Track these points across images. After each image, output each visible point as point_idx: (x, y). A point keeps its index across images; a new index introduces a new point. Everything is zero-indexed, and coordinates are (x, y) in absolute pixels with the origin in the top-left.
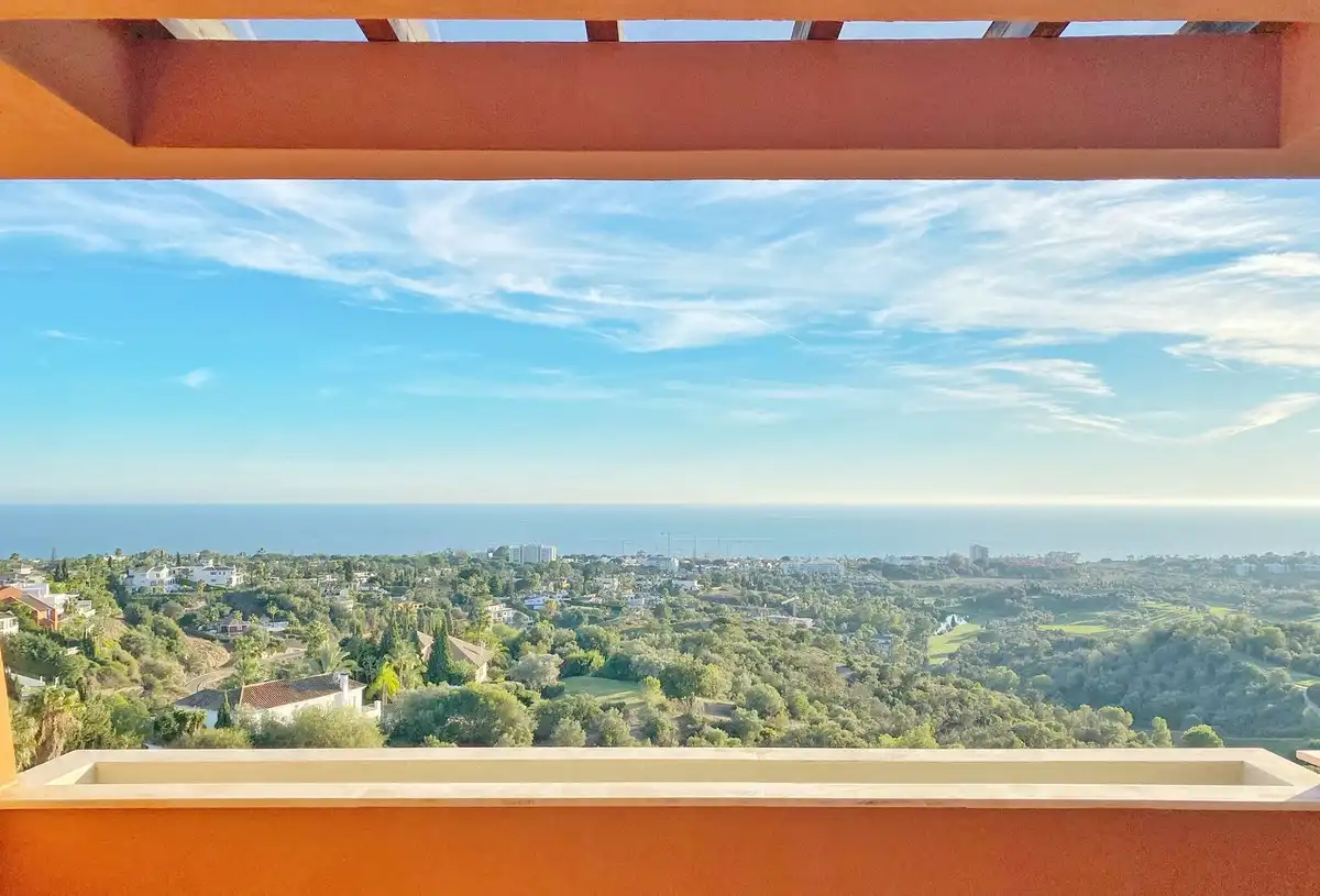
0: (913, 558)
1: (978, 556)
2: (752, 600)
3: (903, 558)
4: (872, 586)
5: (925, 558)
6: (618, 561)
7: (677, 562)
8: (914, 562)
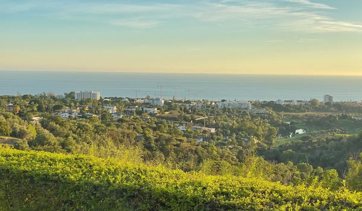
0: (291, 101)
1: (327, 101)
2: (185, 119)
3: (285, 101)
4: (263, 115)
5: (298, 101)
6: (133, 100)
7: (163, 102)
8: (292, 103)
